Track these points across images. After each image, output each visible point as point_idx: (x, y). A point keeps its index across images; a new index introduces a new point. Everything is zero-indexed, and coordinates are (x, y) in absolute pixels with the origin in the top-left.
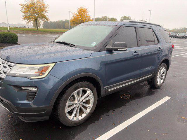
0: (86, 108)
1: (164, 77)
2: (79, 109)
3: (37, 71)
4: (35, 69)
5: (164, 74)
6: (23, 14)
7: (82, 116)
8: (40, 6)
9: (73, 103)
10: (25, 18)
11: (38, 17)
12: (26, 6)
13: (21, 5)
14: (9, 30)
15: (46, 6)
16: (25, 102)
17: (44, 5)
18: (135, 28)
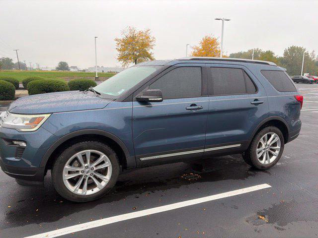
0: (100, 180)
1: (277, 152)
2: (87, 180)
3: (28, 122)
4: (26, 119)
5: (278, 147)
6: (119, 53)
7: (93, 190)
8: (142, 40)
9: (78, 169)
10: (120, 59)
11: (139, 56)
12: (124, 41)
13: (116, 40)
14: (97, 76)
15: (151, 39)
16: (13, 159)
17: (148, 38)
18: (201, 68)
